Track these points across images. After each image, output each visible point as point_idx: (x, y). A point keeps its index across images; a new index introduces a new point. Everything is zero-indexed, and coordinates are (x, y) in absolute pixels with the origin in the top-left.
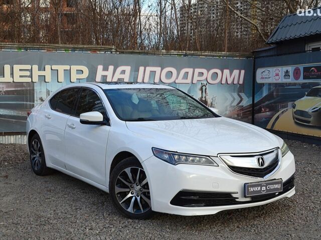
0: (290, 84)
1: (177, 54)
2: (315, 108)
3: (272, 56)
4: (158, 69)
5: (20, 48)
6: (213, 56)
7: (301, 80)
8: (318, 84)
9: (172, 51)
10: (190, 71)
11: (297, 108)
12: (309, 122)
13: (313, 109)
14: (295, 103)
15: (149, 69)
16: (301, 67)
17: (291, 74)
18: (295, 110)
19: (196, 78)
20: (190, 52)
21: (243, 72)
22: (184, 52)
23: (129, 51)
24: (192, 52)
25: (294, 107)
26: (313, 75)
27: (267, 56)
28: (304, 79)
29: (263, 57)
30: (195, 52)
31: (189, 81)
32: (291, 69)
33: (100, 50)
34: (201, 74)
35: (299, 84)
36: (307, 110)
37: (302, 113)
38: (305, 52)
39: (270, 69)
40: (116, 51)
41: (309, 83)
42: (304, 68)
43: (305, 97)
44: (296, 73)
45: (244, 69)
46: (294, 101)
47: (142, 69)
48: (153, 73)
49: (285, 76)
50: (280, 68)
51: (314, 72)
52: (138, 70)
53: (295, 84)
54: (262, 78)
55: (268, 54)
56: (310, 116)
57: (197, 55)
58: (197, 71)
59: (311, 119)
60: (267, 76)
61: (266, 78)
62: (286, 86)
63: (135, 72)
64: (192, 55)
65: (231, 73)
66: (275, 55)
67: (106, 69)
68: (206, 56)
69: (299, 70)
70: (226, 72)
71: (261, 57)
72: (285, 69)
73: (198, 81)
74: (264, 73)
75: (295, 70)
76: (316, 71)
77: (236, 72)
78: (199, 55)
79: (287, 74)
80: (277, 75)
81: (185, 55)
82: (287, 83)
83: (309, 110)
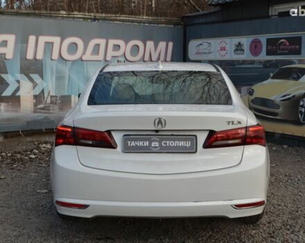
0: (244, 62)
1: (83, 18)
2: (285, 96)
3: (213, 23)
4: (56, 40)
6: (133, 21)
7: (263, 56)
8: (291, 62)
9: (75, 13)
10: (102, 42)
11: (256, 95)
12: (276, 114)
13: (283, 96)
14: (254, 87)
15: (43, 39)
16: (263, 39)
17: (246, 47)
18: (253, 98)
19: (110, 53)
20: (100, 15)
21: (171, 44)
22: (92, 14)
24: (104, 15)
25: (251, 93)
26: (283, 49)
27: (206, 23)
28: (267, 55)
29: (200, 24)
30: (107, 15)
31: (101, 57)
32: (246, 41)
34: (117, 47)
35: (260, 62)
36: (272, 98)
37: (264, 102)
38: (268, 17)
39: (212, 41)
41: (276, 60)
42: (267, 39)
43: (270, 80)
44: (255, 47)
45: (172, 41)
46: (252, 85)
47: (32, 39)
48: (49, 45)
49: (236, 50)
50: (227, 40)
51: (285, 45)
52: (26, 42)
53: (252, 62)
54: (198, 53)
55: (209, 20)
56: (278, 107)
57: (111, 20)
58: (112, 42)
59: (279, 111)
60: (206, 51)
61: (204, 53)
62: (238, 64)
63: (22, 43)
64: (104, 19)
65: (156, 46)
66: (218, 22)
68: (123, 21)
69: (260, 42)
70: (150, 44)
71: (196, 24)
72: (236, 40)
73: (113, 57)
74: (200, 46)
75: (253, 42)
76: (287, 44)
77: (162, 45)
78: (113, 20)
79: (239, 48)
80: (223, 49)
81: (95, 19)
82: (239, 61)
83: (276, 97)
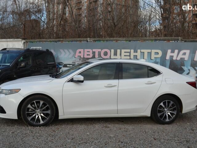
5: (126, 41)
23: (191, 40)
33: (172, 40)
40: (182, 40)
52: (195, 53)
63: (193, 54)
67: (173, 52)
